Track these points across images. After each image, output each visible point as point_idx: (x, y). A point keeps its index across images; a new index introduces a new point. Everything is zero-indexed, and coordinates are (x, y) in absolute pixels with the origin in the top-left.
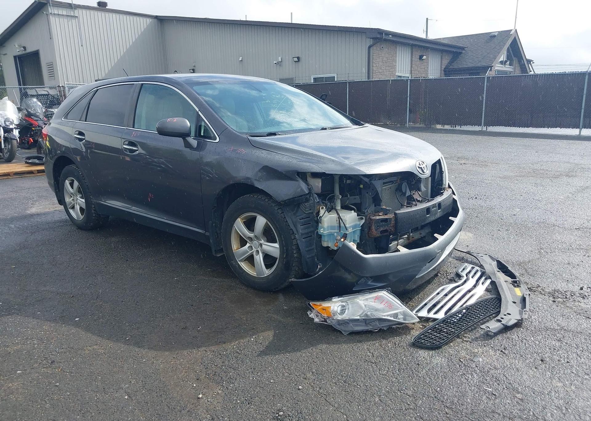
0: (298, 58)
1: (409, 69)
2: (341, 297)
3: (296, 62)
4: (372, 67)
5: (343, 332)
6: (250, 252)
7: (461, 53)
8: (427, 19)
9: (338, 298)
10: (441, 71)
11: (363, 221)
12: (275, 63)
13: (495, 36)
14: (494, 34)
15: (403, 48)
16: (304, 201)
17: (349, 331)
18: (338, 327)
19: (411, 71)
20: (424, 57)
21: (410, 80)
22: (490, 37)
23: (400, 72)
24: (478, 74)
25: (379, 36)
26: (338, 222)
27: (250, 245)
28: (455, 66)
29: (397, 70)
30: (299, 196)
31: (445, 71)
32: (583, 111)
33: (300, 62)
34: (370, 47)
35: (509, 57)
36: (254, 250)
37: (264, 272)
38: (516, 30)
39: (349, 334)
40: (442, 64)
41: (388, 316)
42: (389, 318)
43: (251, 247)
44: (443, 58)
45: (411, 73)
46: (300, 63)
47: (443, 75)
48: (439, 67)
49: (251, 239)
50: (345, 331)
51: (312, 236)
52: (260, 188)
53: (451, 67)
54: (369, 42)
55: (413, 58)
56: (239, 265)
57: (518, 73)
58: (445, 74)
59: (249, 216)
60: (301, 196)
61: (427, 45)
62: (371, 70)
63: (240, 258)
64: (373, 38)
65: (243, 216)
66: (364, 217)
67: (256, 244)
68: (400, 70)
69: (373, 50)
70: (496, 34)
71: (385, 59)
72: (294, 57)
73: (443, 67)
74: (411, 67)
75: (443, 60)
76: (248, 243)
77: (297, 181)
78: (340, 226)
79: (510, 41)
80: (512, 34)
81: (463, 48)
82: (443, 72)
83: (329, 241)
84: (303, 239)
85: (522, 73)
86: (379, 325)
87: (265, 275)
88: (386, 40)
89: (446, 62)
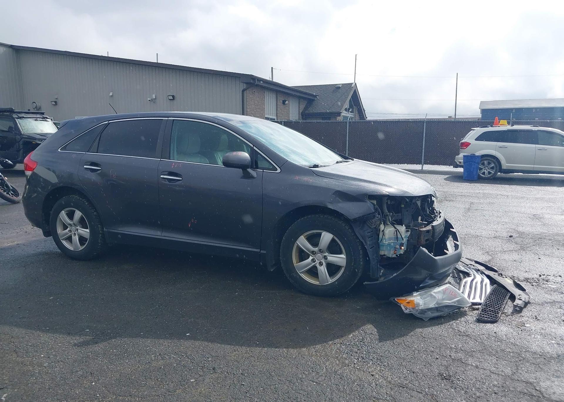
0: (173, 96)
1: (275, 112)
2: (418, 292)
3: (171, 101)
4: (246, 109)
5: (424, 319)
6: (313, 265)
7: (313, 100)
8: (272, 68)
9: (417, 293)
10: (299, 114)
11: (410, 233)
12: (149, 100)
13: (339, 88)
14: (339, 85)
15: (270, 93)
16: (372, 218)
17: (428, 318)
18: (419, 316)
19: (277, 114)
20: (287, 102)
21: (284, 122)
22: (336, 88)
23: (268, 114)
24: (329, 119)
25: (252, 81)
26: (396, 234)
27: (313, 258)
28: (311, 110)
29: (266, 113)
30: (367, 215)
31: (302, 115)
32: (423, 150)
33: (175, 100)
34: (243, 91)
35: (351, 106)
36: (317, 262)
37: (328, 280)
38: (356, 83)
39: (429, 320)
40: (300, 109)
41: (452, 303)
42: (453, 304)
43: (313, 261)
44: (300, 103)
45: (277, 116)
46: (175, 102)
47: (301, 118)
48: (298, 111)
49: (313, 253)
50: (426, 318)
51: (374, 246)
52: (332, 208)
53: (307, 112)
54: (243, 86)
55: (278, 103)
56: (300, 276)
57: (357, 119)
58: (302, 118)
59: (312, 233)
60: (369, 214)
61: (289, 92)
62: (246, 112)
63: (301, 270)
64: (246, 83)
65: (306, 234)
66: (410, 230)
67: (319, 256)
68: (268, 113)
69: (247, 94)
70: (340, 86)
71: (256, 102)
72: (169, 95)
73: (301, 111)
74: (277, 110)
75: (300, 105)
76: (310, 256)
77: (366, 202)
78: (397, 237)
79: (352, 93)
80: (353, 87)
81: (315, 96)
82: (300, 116)
83: (386, 250)
84: (370, 248)
85: (360, 120)
86: (446, 310)
87: (329, 283)
88: (257, 85)
89: (302, 107)
